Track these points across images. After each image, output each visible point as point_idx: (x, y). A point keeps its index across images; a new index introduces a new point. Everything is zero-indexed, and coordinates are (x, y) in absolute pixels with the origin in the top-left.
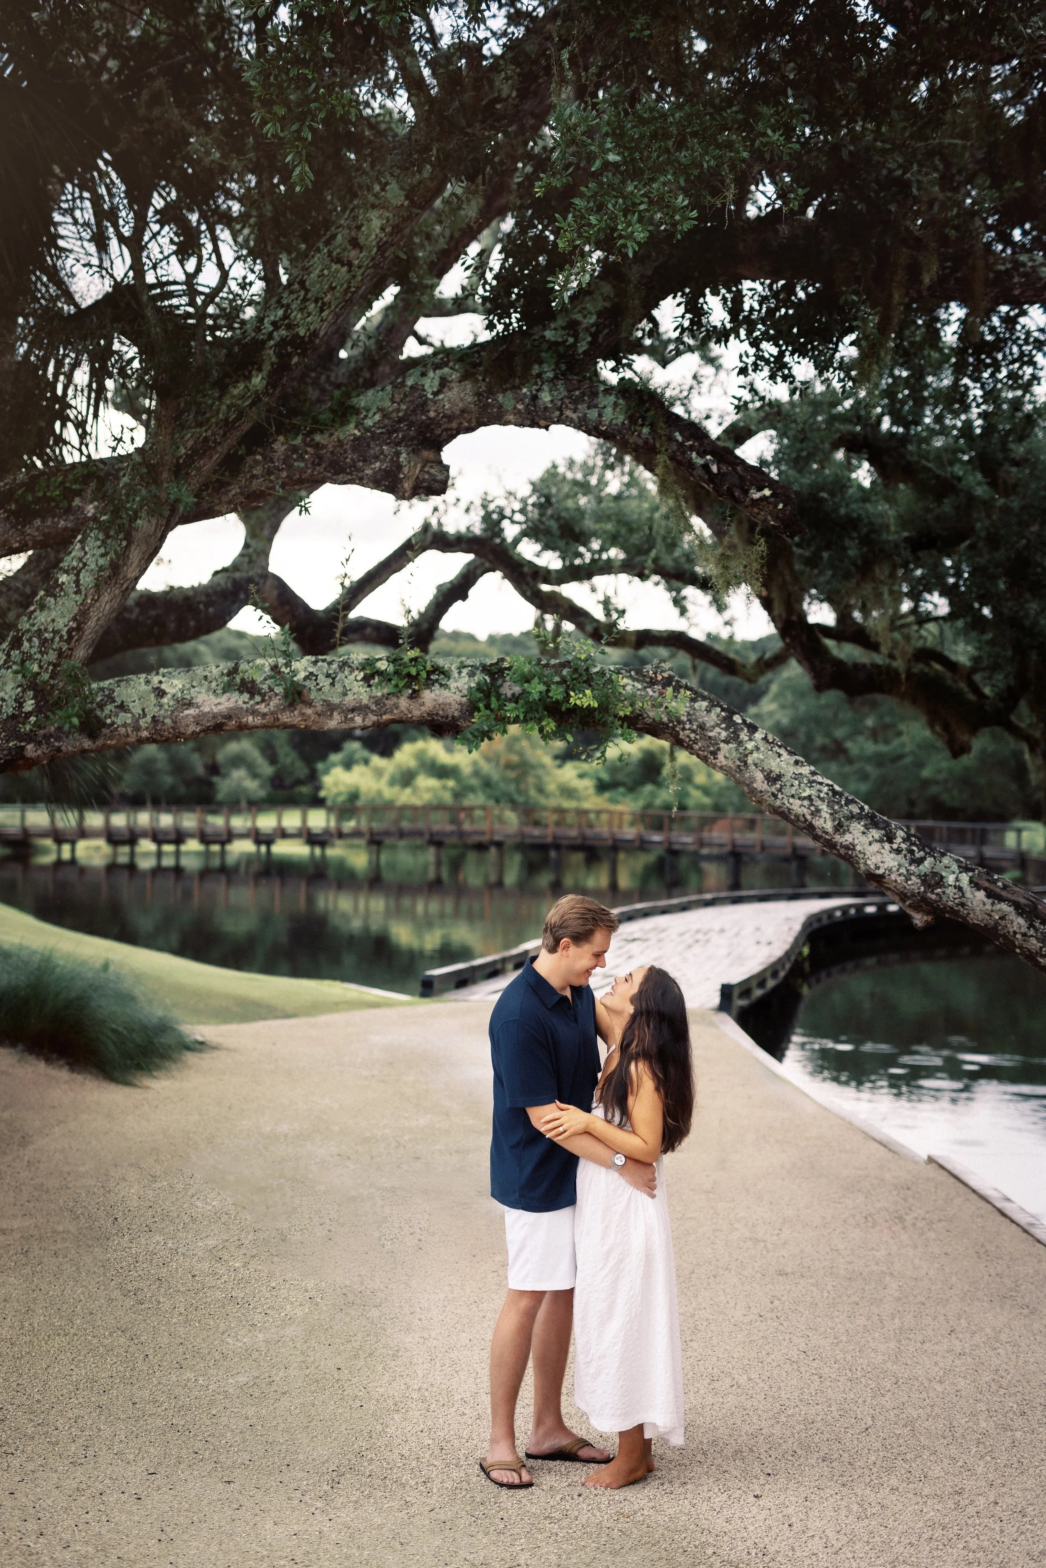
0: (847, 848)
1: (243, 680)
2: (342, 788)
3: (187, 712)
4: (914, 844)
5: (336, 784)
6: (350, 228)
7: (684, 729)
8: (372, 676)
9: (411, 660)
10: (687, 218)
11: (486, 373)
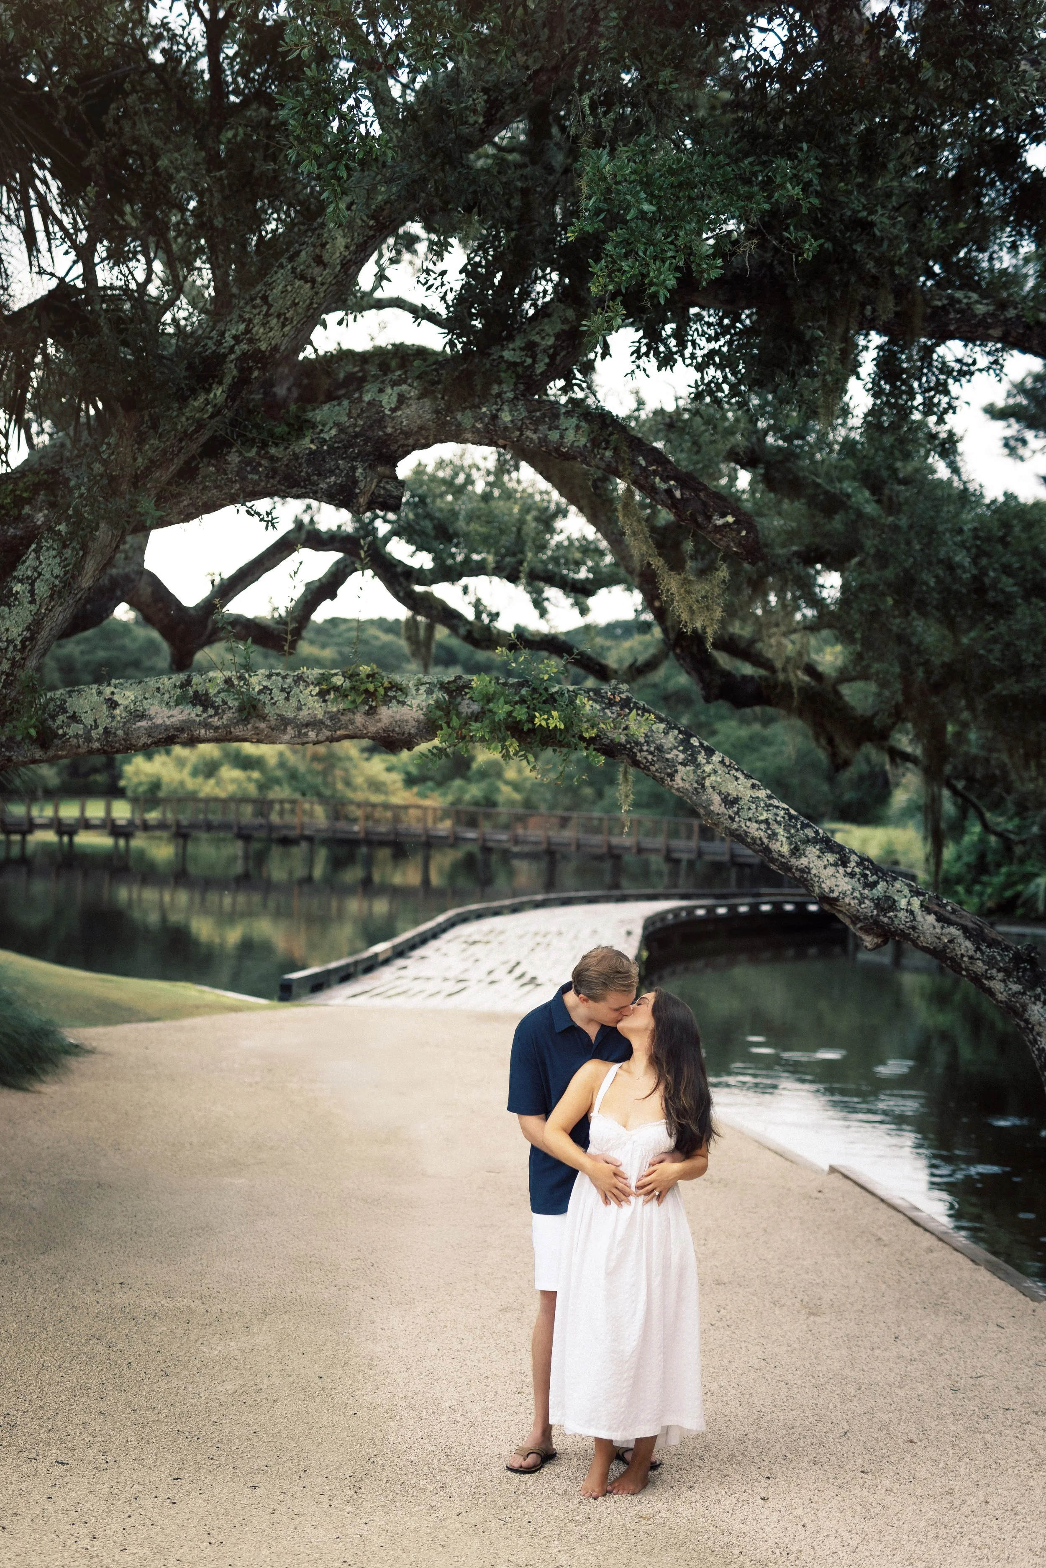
0: (802, 871)
1: (196, 692)
2: (143, 778)
3: (139, 724)
4: (867, 868)
5: (137, 773)
6: (314, 246)
7: (641, 751)
8: (328, 692)
9: (368, 676)
10: (712, 267)
11: (445, 391)
